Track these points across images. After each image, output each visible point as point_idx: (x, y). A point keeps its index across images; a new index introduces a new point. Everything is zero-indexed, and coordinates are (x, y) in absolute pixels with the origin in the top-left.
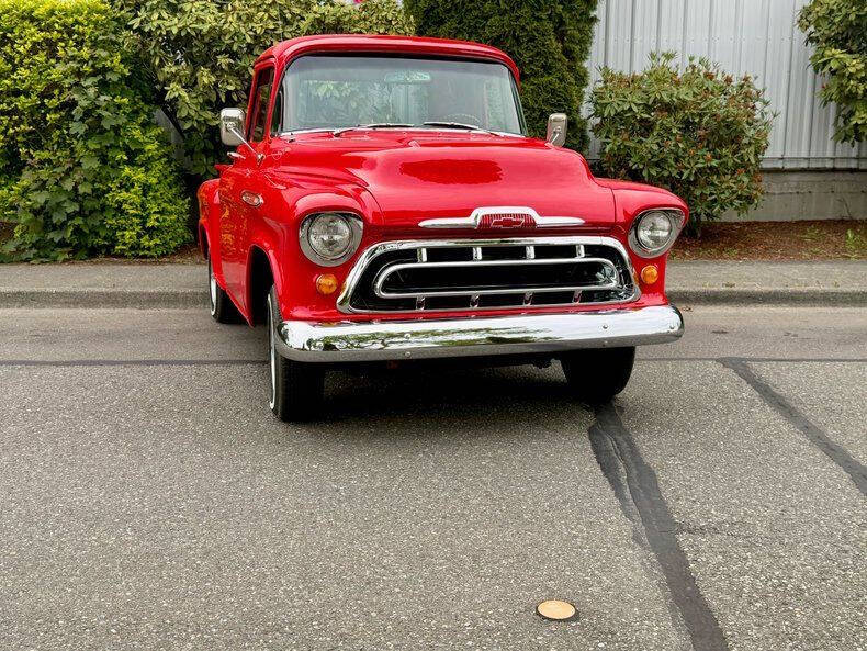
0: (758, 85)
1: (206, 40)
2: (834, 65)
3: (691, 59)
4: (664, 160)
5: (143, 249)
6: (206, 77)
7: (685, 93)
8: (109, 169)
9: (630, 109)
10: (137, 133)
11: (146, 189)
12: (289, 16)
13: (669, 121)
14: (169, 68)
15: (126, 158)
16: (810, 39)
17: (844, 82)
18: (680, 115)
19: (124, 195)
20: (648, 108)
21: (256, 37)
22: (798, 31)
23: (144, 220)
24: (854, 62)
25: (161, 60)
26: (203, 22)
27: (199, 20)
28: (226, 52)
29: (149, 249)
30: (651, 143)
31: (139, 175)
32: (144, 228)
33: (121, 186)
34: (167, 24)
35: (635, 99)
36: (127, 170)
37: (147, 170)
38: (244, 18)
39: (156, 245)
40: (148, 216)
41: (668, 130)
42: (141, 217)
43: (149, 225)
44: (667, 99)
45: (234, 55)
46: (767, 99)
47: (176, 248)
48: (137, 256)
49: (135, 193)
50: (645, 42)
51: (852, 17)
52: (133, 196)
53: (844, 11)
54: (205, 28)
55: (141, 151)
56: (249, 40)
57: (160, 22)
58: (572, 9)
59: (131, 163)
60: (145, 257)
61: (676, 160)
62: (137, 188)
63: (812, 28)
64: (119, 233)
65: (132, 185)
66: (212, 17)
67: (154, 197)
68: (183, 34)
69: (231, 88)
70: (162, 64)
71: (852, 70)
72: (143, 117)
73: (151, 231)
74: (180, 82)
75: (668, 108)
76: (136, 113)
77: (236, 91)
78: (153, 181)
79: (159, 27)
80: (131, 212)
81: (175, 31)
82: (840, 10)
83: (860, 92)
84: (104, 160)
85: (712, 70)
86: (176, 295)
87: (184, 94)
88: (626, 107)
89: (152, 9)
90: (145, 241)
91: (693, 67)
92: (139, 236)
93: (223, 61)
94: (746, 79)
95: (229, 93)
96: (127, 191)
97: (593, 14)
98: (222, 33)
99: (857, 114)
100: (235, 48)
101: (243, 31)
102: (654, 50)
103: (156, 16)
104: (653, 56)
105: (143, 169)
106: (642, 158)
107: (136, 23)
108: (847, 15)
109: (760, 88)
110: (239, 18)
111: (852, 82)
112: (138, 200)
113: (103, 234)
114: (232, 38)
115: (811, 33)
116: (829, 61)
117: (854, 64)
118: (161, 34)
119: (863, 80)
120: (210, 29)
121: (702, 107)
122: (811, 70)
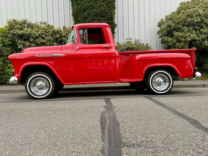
1: (28, 35)
2: (166, 39)
3: (135, 40)
6: (27, 43)
7: (134, 46)
8: (5, 64)
9: (123, 50)
12: (47, 31)
15: (9, 62)
16: (160, 37)
17: (168, 43)
20: (126, 49)
21: (39, 35)
22: (157, 35)
26: (27, 32)
28: (32, 38)
33: (8, 68)
36: (9, 64)
38: (37, 31)
45: (34, 39)
46: (152, 48)
51: (169, 30)
53: (167, 29)
56: (37, 35)
57: (17, 32)
63: (160, 35)
64: (8, 79)
66: (29, 31)
70: (18, 41)
74: (22, 45)
75: (131, 49)
77: (35, 46)
79: (17, 33)
80: (11, 74)
81: (20, 33)
83: (172, 45)
84: (4, 62)
85: (140, 42)
86: (14, 90)
87: (22, 47)
89: (16, 29)
91: (136, 42)
93: (32, 40)
94: (147, 44)
96: (10, 69)
97: (114, 31)
100: (34, 37)
101: (36, 33)
103: (16, 30)
104: (127, 39)
107: (12, 32)
108: (167, 30)
109: (150, 46)
110: (36, 31)
111: (170, 43)
113: (4, 79)
114: (33, 35)
115: (160, 36)
116: (164, 39)
117: (170, 39)
118: (17, 34)
119: (172, 42)
120: (29, 33)
121: (138, 49)
122: (161, 44)
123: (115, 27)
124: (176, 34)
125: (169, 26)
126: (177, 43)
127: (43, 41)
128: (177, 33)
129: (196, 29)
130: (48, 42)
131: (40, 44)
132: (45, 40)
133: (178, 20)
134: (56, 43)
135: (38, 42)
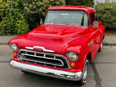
3: (112, 1)
4: (107, 18)
6: (31, 6)
7: (111, 7)
8: (15, 21)
9: (102, 10)
10: (20, 15)
11: (22, 23)
13: (108, 12)
14: (25, 4)
15: (18, 19)
18: (110, 11)
19: (18, 25)
20: (105, 10)
23: (21, 29)
25: (24, 3)
29: (22, 33)
30: (105, 15)
31: (20, 21)
33: (18, 23)
36: (18, 21)
37: (22, 20)
41: (108, 13)
44: (108, 8)
45: (36, 2)
47: (27, 32)
48: (20, 34)
52: (19, 25)
59: (19, 19)
61: (109, 18)
62: (20, 23)
64: (17, 30)
65: (19, 23)
67: (23, 25)
69: (35, 7)
70: (24, 4)
73: (22, 30)
76: (20, 11)
77: (36, 8)
78: (23, 22)
84: (15, 19)
87: (27, 9)
88: (101, 9)
90: (21, 32)
91: (113, 2)
92: (21, 31)
93: (33, 3)
95: (34, 8)
96: (19, 24)
106: (104, 18)
112: (20, 25)
113: (15, 31)
121: (114, 9)
127: (42, 4)
130: (45, 4)
131: (39, 6)
132: (43, 3)
134: (51, 5)
135: (38, 5)
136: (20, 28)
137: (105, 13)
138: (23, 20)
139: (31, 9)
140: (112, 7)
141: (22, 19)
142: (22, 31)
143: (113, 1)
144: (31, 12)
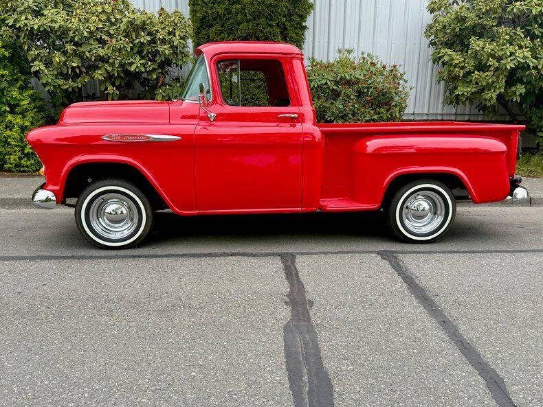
0: (401, 70)
1: (58, 33)
2: (446, 58)
3: (362, 54)
4: (346, 115)
5: (23, 167)
6: (58, 58)
7: (359, 74)
9: (326, 83)
10: (15, 93)
11: (23, 128)
12: (113, 20)
13: (350, 91)
14: (34, 52)
15: (8, 109)
16: (432, 43)
17: (452, 69)
18: (356, 88)
19: (8, 132)
20: (337, 83)
21: (91, 33)
22: (424, 39)
23: (22, 149)
24: (458, 57)
25: (29, 47)
26: (56, 22)
27: (52, 21)
28: (71, 41)
29: (27, 167)
30: (339, 104)
31: (18, 120)
32: (23, 153)
33: (7, 127)
34: (31, 23)
35: (329, 77)
36: (9, 117)
37: (24, 117)
38: (83, 20)
39: (31, 164)
40: (25, 146)
41: (349, 96)
42: (21, 147)
43: (26, 151)
44: (348, 78)
45: (77, 44)
46: (406, 79)
48: (20, 171)
49: (16, 132)
50: (336, 43)
51: (458, 30)
52: (14, 133)
53: (452, 26)
54: (57, 26)
55: (18, 105)
56: (86, 34)
57: (26, 21)
58: (292, 20)
59: (12, 112)
60: (24, 171)
61: (353, 115)
62: (16, 128)
63: (432, 37)
64: (7, 157)
65: (14, 127)
66: (62, 19)
68: (41, 29)
69: (74, 65)
70: (29, 49)
71: (457, 62)
72: (20, 83)
73: (28, 156)
74: (40, 61)
75: (349, 83)
76: (17, 80)
77: (78, 67)
78: (27, 123)
79: (26, 25)
80: (13, 143)
81: (36, 27)
82: (450, 25)
83: (461, 75)
85: (375, 61)
87: (43, 68)
88: (324, 82)
89: (21, 13)
90: (24, 162)
91: (364, 58)
92: (20, 159)
93: (69, 47)
94: (395, 67)
95: (73, 68)
96: (11, 130)
97: (304, 24)
98: (69, 30)
99: (459, 88)
100: (76, 39)
101: (82, 28)
102: (341, 47)
103: (24, 18)
104: (340, 51)
105: (21, 116)
106: (333, 113)
107: (10, 22)
108: (454, 29)
109: (402, 72)
110: (80, 20)
111: (456, 69)
112: (17, 136)
114: (74, 33)
115: (432, 40)
116: (443, 56)
117: (458, 58)
118: (27, 29)
119: (463, 68)
120: (60, 27)
121: (369, 83)
122: (431, 62)
123: (308, 13)
124: (476, 44)
125: (462, 19)
126: (476, 72)
127: (102, 52)
128: (480, 43)
129: (534, 32)
130: (117, 54)
131: (93, 59)
132: (109, 47)
133: (486, 5)
134: (138, 58)
135: (88, 54)
136: (17, 146)
137: (336, 95)
138: (30, 115)
139: (61, 74)
140: (362, 75)
141: (26, 110)
142: (26, 159)
143: (365, 56)
144: (61, 82)
